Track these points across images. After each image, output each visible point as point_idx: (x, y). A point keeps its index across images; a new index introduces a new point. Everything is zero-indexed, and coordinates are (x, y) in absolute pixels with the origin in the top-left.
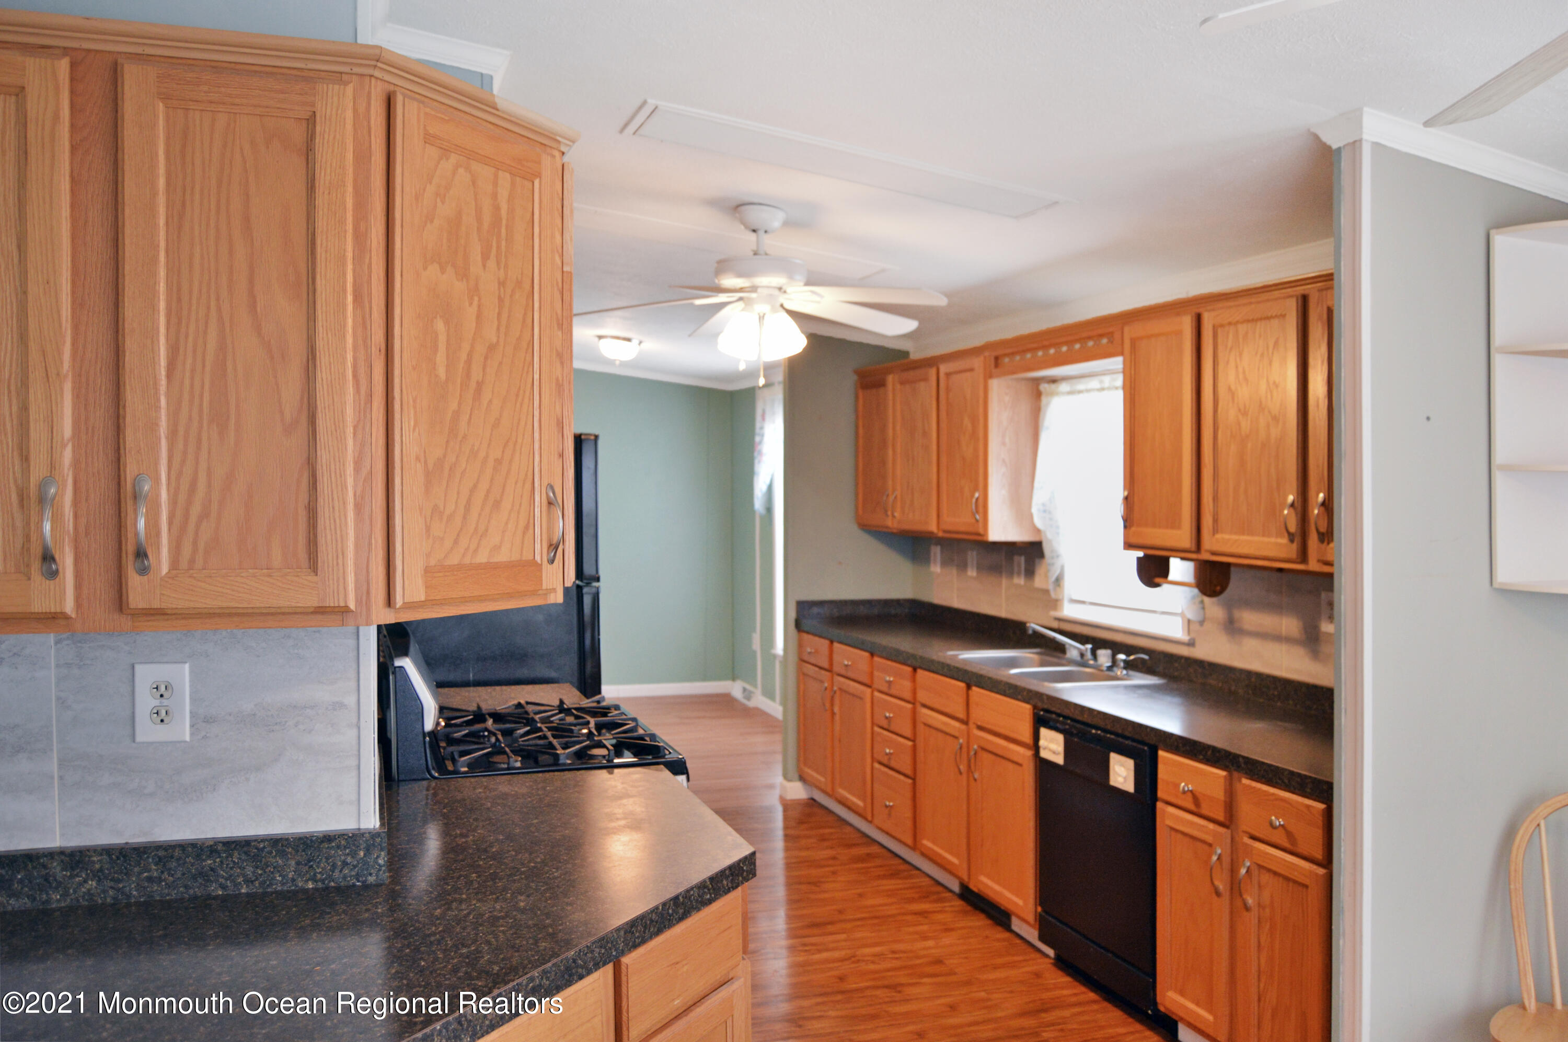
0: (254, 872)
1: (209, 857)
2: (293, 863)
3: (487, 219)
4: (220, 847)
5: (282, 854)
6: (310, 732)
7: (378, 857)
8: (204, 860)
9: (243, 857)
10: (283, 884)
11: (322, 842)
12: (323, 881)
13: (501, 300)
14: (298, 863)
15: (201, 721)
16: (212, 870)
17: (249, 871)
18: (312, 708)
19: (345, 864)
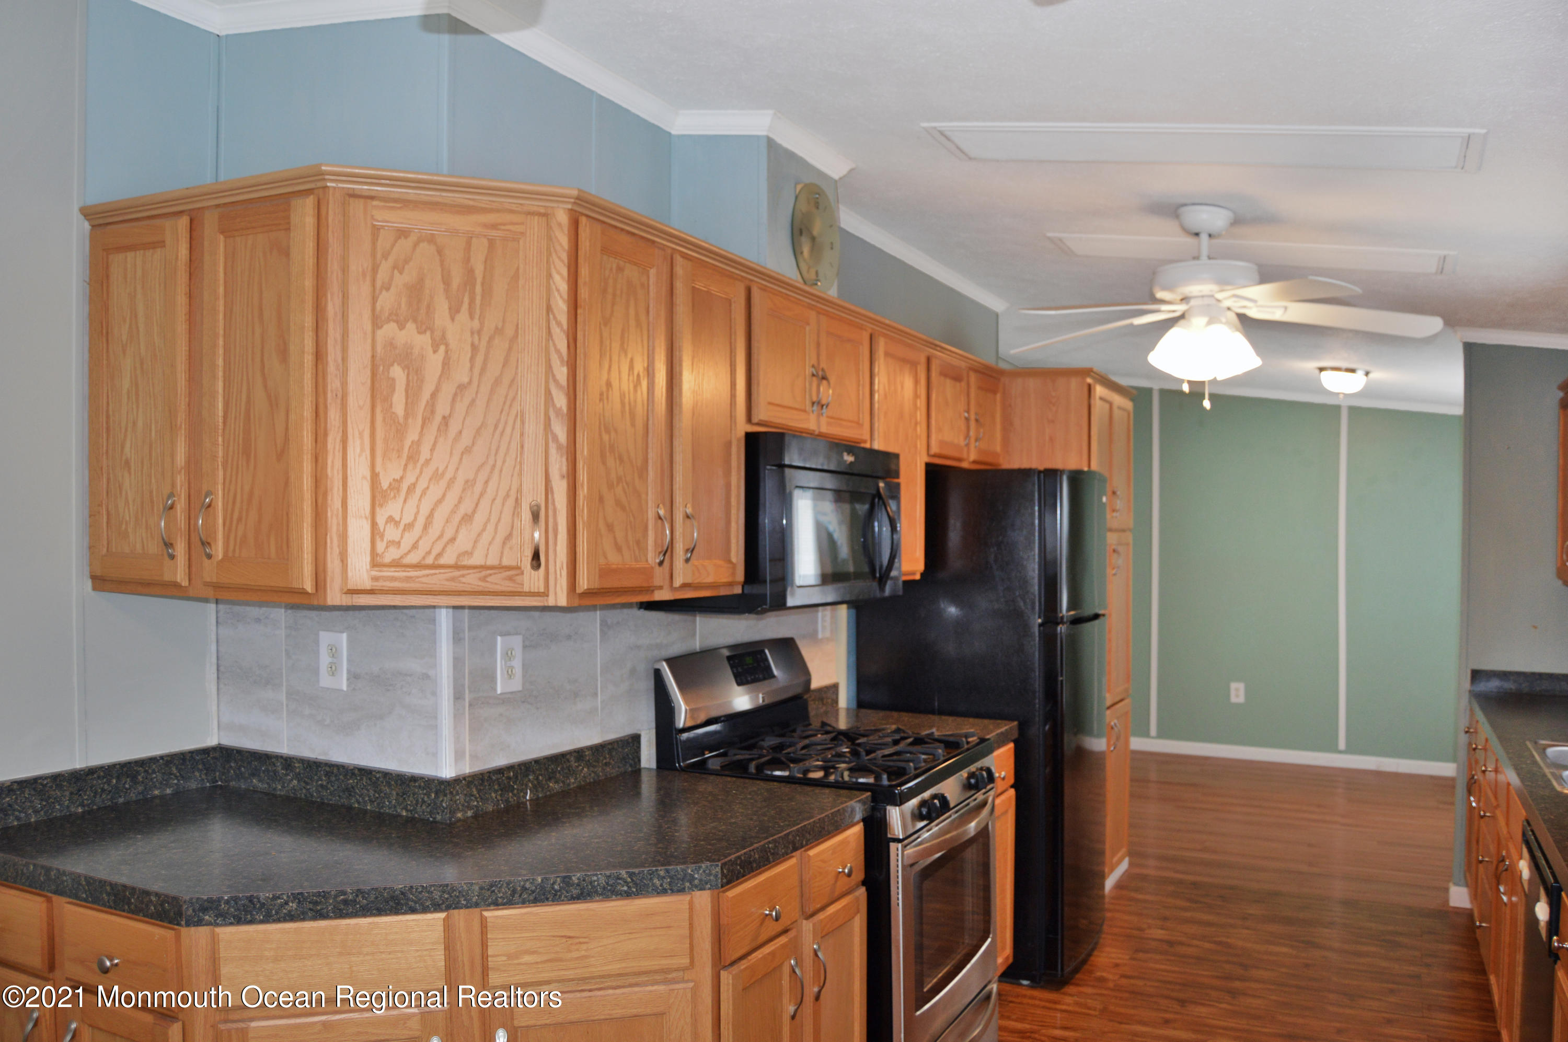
0: (374, 795)
1: (351, 778)
2: (394, 793)
3: (456, 280)
4: (356, 772)
5: (388, 784)
6: (409, 694)
7: (443, 801)
8: (349, 779)
9: (369, 782)
10: (390, 808)
11: (411, 781)
12: (411, 811)
13: (474, 348)
14: (398, 794)
15: (353, 676)
16: (353, 787)
17: (371, 792)
18: (410, 675)
19: (424, 802)
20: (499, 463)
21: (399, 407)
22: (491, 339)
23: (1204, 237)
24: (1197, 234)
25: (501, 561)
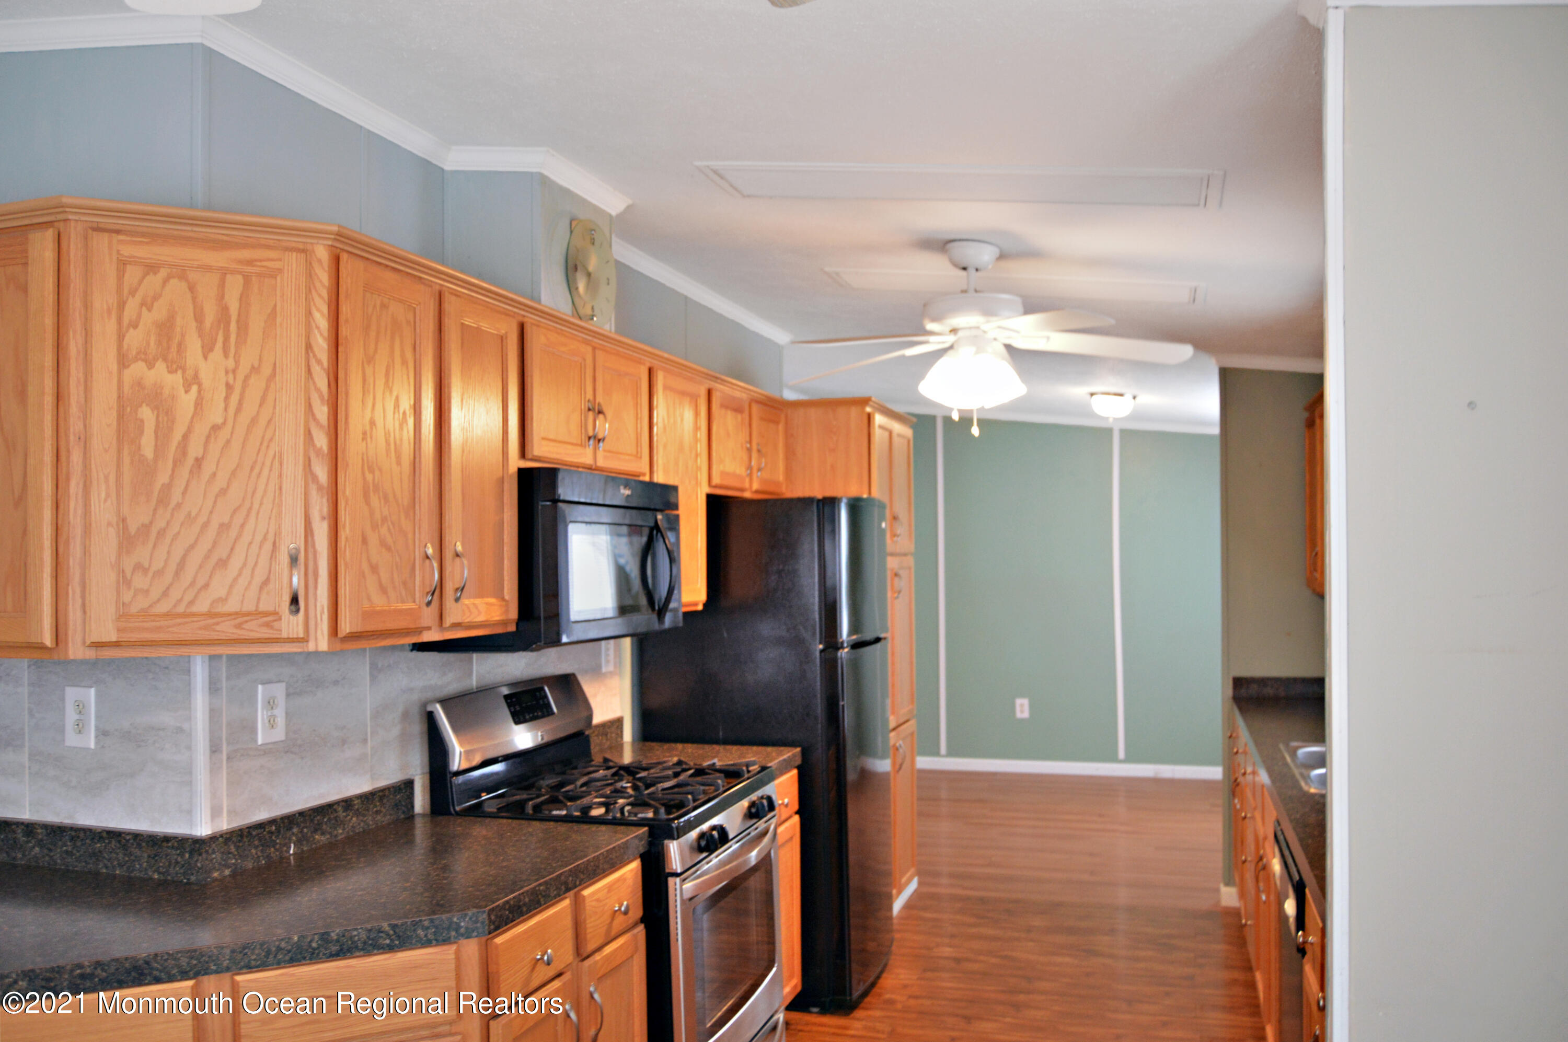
0: (123, 858)
1: (99, 841)
2: (145, 855)
3: (210, 317)
4: (104, 835)
5: (139, 846)
6: (162, 749)
7: (197, 860)
8: (96, 843)
9: (118, 845)
10: (141, 872)
11: (163, 841)
12: (163, 873)
13: (229, 387)
14: (149, 856)
15: (102, 733)
16: (100, 852)
17: (121, 856)
18: (163, 729)
19: (177, 863)
20: (256, 506)
21: (148, 451)
22: (247, 378)
23: (972, 271)
24: (964, 269)
25: (257, 606)
